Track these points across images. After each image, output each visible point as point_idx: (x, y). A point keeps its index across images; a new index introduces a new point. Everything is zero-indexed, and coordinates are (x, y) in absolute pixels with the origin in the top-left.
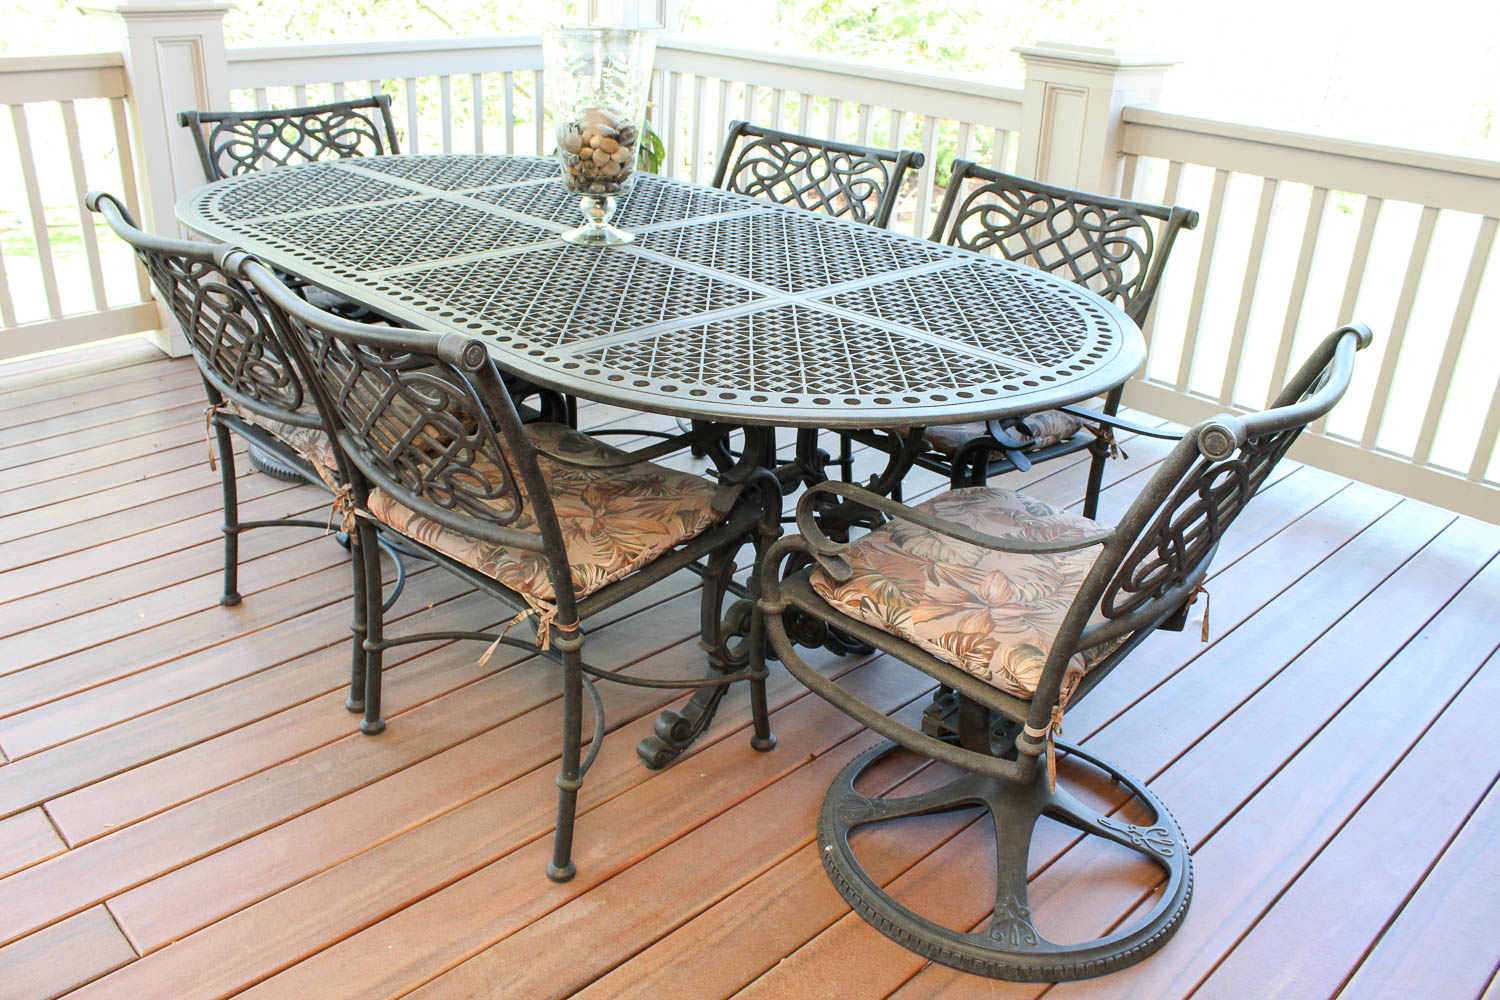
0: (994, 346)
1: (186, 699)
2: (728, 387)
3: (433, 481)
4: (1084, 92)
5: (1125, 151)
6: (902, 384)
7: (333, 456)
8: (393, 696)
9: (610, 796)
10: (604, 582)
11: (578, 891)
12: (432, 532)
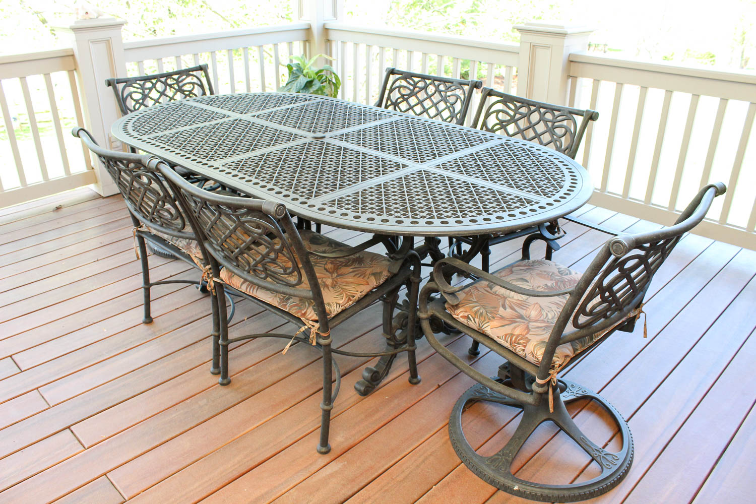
0: (521, 188)
1: (132, 371)
2: (399, 217)
3: (256, 266)
4: (549, 47)
5: (571, 75)
6: (481, 211)
7: (200, 251)
8: (234, 366)
9: (343, 410)
10: (340, 310)
11: (333, 457)
12: (254, 289)
